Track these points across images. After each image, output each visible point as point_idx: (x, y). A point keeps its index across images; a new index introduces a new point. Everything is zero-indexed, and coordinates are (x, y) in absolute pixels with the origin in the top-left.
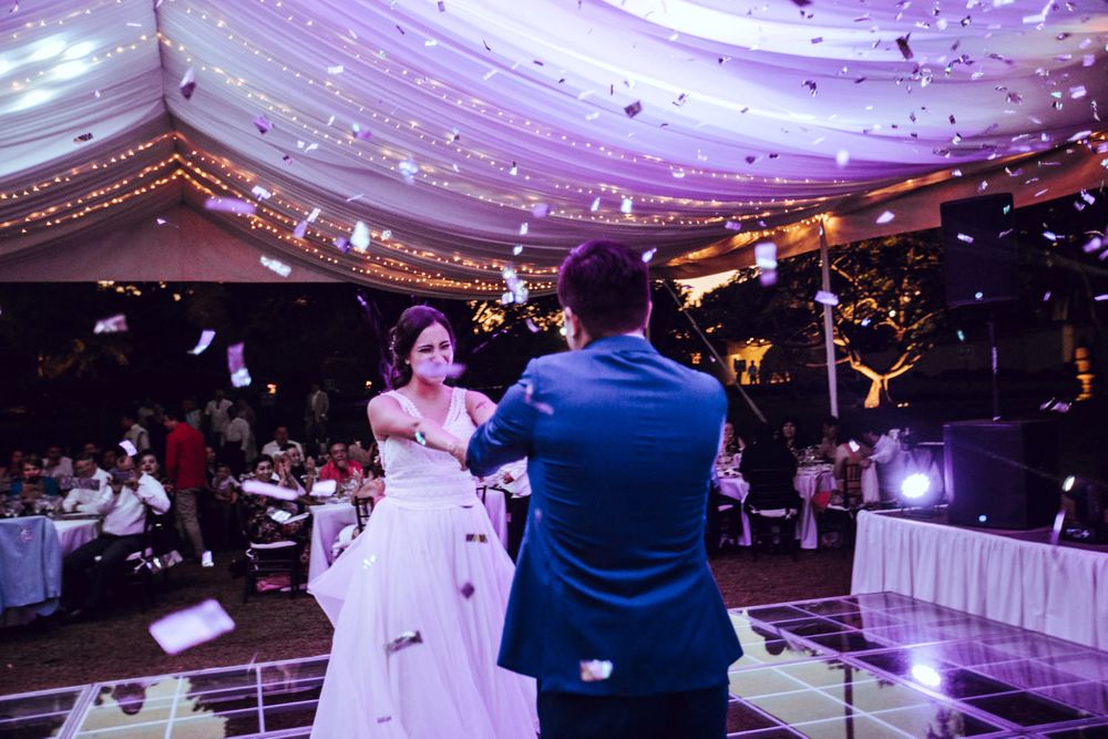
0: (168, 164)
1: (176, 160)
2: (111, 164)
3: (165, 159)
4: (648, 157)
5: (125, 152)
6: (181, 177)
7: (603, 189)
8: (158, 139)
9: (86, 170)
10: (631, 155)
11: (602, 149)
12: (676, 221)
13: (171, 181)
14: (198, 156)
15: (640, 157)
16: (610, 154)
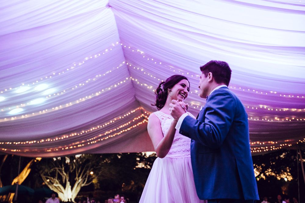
0: (141, 118)
1: (143, 116)
2: (124, 117)
3: (140, 116)
4: (272, 92)
5: (128, 113)
6: (146, 122)
7: (261, 107)
8: (136, 109)
9: (118, 119)
10: (264, 91)
11: (254, 91)
12: (295, 119)
13: (143, 123)
14: (146, 113)
15: (269, 92)
16: (257, 92)
